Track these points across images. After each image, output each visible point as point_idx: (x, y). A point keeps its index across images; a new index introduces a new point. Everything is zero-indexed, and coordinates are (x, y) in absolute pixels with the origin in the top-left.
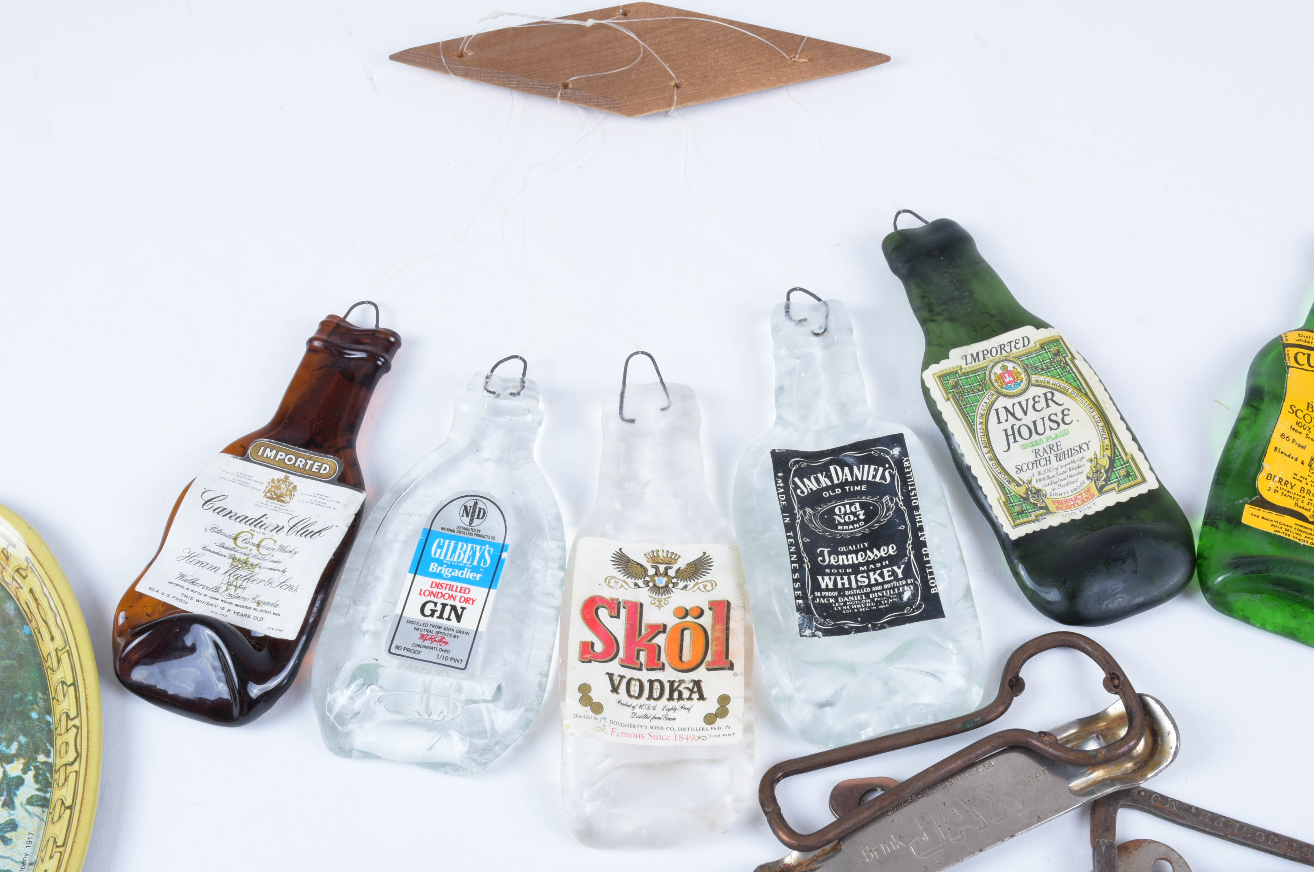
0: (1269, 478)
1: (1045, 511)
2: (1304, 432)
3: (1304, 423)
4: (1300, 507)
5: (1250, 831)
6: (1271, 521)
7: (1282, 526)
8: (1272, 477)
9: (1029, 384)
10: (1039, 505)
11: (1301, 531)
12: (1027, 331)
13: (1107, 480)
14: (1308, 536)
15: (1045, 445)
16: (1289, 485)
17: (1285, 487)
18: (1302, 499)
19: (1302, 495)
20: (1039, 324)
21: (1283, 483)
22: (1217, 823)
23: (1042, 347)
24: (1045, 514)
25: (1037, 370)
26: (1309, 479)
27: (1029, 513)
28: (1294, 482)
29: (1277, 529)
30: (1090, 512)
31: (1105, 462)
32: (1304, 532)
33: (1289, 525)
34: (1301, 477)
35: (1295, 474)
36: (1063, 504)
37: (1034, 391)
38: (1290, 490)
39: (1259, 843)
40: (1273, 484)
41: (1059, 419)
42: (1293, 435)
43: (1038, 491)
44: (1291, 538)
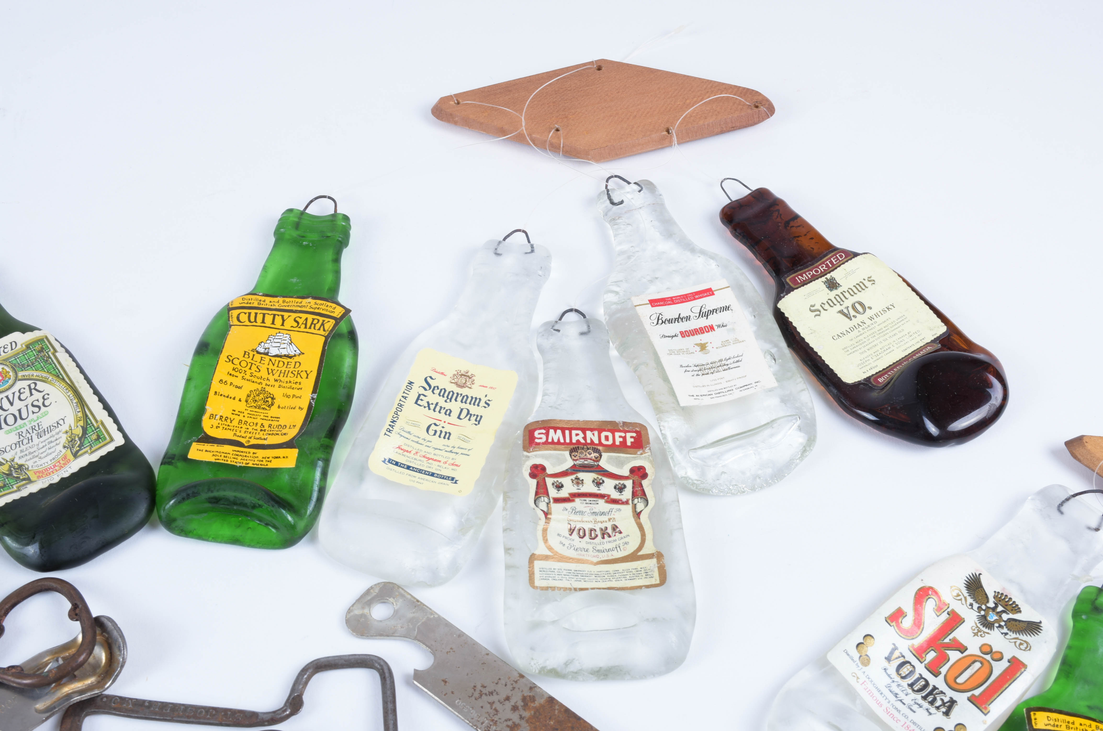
0: (211, 418)
1: (27, 482)
2: (240, 376)
3: (240, 368)
4: (238, 436)
5: (192, 710)
6: (213, 452)
7: (221, 454)
8: (214, 416)
9: (16, 379)
10: (21, 478)
11: (237, 455)
12: (16, 336)
13: (81, 446)
14: (243, 458)
15: (28, 427)
16: (229, 421)
17: (225, 423)
18: (240, 429)
19: (240, 426)
20: (25, 328)
21: (223, 419)
22: (166, 710)
23: (28, 347)
24: (27, 484)
25: (23, 367)
26: (246, 412)
27: (11, 485)
28: (233, 417)
29: (217, 458)
30: (66, 475)
31: (79, 431)
32: (240, 455)
33: (227, 452)
34: (239, 412)
35: (233, 410)
36: (41, 474)
37: (20, 385)
38: (230, 424)
39: (200, 718)
40: (215, 422)
41: (40, 404)
42: (230, 379)
43: (21, 466)
44: (229, 462)
